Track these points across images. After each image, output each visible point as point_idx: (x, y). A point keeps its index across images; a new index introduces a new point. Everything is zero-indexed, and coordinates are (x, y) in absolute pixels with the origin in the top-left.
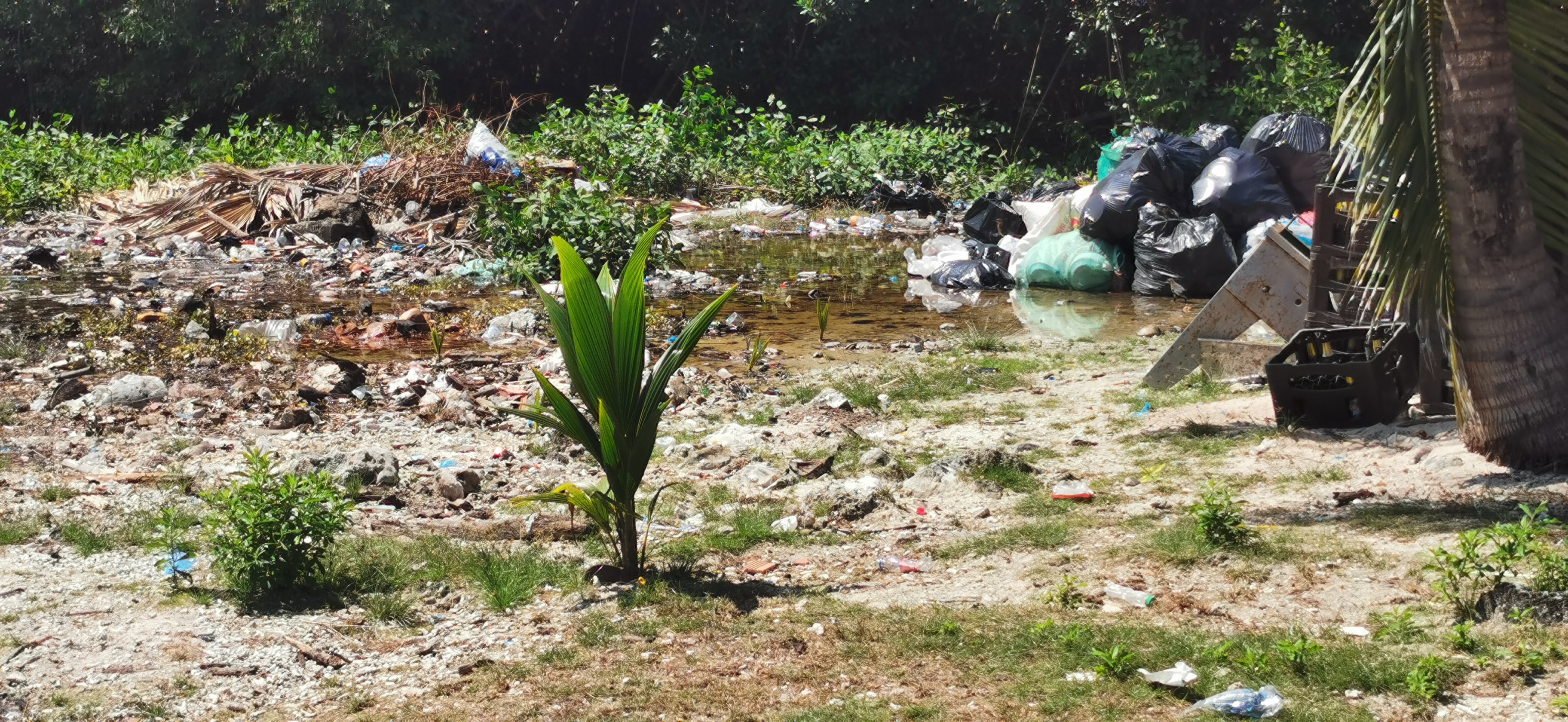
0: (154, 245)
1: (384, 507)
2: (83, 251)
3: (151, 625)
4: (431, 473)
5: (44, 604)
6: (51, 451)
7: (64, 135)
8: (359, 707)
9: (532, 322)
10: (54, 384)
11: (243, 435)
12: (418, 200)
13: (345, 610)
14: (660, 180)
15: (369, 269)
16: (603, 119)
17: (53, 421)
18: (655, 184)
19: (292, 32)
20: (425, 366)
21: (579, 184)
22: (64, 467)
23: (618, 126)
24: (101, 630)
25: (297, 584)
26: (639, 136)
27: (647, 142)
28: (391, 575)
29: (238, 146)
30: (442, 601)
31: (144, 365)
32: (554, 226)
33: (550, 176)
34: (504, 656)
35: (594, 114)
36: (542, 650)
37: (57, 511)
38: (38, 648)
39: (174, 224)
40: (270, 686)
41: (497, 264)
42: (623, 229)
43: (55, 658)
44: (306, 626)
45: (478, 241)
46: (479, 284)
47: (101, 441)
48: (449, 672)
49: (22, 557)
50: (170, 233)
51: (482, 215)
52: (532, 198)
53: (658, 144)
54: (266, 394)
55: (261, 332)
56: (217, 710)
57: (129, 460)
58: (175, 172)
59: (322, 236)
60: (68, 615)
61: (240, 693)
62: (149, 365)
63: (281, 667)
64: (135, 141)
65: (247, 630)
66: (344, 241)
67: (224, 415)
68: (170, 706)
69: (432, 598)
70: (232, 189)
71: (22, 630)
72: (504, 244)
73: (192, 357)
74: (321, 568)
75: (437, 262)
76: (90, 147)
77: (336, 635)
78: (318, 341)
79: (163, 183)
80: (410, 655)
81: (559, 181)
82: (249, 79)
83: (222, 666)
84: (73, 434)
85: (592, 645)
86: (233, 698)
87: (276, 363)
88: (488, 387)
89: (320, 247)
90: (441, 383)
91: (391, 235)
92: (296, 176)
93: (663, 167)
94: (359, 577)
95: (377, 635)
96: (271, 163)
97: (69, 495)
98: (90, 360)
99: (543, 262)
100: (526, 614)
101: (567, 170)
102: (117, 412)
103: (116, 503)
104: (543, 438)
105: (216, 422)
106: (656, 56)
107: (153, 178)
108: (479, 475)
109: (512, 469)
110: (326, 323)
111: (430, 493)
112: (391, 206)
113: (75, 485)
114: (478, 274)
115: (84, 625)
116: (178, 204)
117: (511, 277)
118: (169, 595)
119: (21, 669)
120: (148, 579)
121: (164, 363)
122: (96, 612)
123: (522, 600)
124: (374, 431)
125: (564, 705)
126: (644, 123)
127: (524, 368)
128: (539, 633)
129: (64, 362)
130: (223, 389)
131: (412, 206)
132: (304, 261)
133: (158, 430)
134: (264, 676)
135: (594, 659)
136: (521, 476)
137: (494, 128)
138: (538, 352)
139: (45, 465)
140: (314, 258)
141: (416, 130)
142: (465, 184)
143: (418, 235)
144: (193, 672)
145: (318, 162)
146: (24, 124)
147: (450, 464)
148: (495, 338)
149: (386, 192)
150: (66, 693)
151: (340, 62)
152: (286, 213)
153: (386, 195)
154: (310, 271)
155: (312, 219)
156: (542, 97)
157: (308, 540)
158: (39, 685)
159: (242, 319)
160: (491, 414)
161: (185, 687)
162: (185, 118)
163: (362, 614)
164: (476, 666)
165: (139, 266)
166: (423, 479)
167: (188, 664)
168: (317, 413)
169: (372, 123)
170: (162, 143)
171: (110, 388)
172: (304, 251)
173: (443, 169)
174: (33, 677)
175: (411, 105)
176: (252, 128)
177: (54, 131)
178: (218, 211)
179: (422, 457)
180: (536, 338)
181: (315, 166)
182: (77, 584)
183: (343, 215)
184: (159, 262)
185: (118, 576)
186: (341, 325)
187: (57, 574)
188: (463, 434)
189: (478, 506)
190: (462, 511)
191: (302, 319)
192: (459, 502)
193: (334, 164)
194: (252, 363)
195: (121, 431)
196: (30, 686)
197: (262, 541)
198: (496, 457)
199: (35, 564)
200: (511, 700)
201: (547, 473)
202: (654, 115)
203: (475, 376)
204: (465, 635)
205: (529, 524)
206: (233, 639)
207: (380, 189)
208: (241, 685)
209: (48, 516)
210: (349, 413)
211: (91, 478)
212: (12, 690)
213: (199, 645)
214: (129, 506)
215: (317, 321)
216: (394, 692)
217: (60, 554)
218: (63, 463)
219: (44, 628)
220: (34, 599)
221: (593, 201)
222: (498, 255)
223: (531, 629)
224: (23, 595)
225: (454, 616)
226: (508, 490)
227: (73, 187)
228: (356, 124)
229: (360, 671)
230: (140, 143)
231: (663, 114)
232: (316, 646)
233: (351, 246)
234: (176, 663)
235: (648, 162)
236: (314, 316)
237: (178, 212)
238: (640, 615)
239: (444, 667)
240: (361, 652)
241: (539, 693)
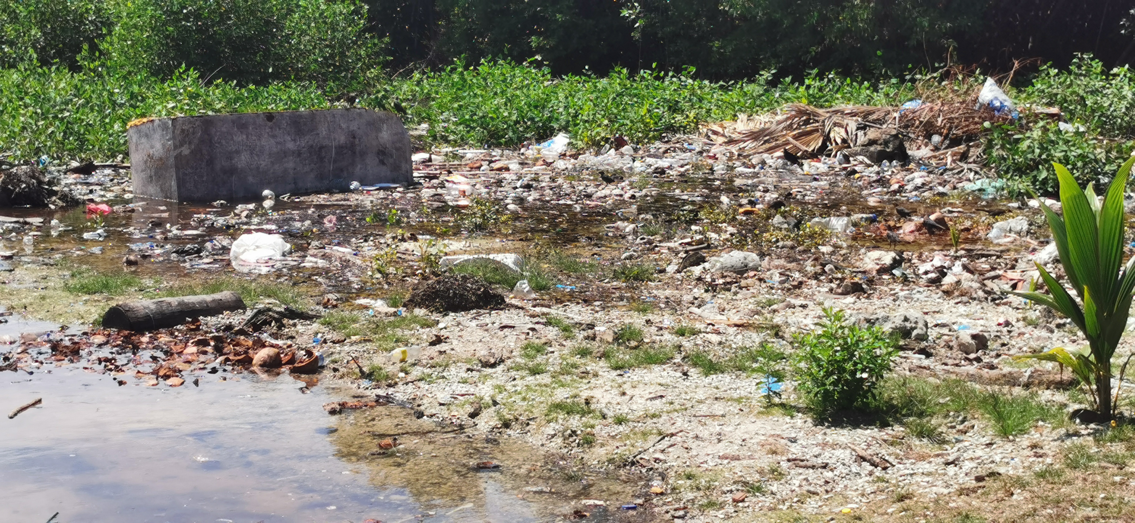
0: (750, 160)
1: (917, 356)
2: (700, 163)
3: (752, 428)
4: (951, 333)
5: (678, 407)
6: (680, 301)
7: (690, 81)
8: (901, 499)
9: (1025, 227)
10: (683, 255)
11: (815, 297)
12: (941, 134)
13: (890, 428)
14: (1124, 124)
15: (904, 183)
16: (1082, 78)
17: (682, 281)
18: (1120, 128)
19: (852, 10)
20: (946, 256)
21: (1062, 126)
22: (690, 313)
23: (1092, 83)
24: (718, 428)
25: (855, 407)
26: (1109, 91)
27: (1115, 95)
28: (924, 405)
29: (811, 92)
30: (961, 427)
31: (744, 245)
32: (1044, 156)
33: (1042, 119)
34: (1008, 471)
35: (1076, 74)
36: (1037, 468)
37: (687, 344)
38: (674, 437)
39: (764, 146)
40: (836, 478)
41: (999, 184)
42: (1096, 161)
43: (686, 446)
44: (862, 437)
45: (985, 165)
46: (986, 197)
47: (715, 296)
48: (967, 479)
49: (662, 374)
50: (762, 152)
51: (990, 145)
52: (1027, 135)
53: (1124, 97)
54: (831, 270)
55: (826, 225)
56: (799, 492)
57: (735, 311)
58: (765, 109)
59: (870, 158)
60: (695, 416)
61: (815, 481)
62: (747, 244)
63: (844, 464)
64: (738, 86)
65: (820, 437)
66: (886, 162)
67: (801, 283)
68: (766, 485)
69: (953, 424)
70: (807, 122)
71: (663, 424)
72: (1005, 169)
73: (777, 241)
74: (874, 396)
75: (954, 180)
76: (707, 90)
77: (883, 446)
78: (867, 234)
79: (757, 117)
80: (938, 464)
81: (1047, 123)
82: (819, 44)
83: (802, 461)
84: (696, 290)
85: (1075, 468)
86: (810, 484)
87: (837, 247)
88: (993, 274)
89: (869, 166)
90: (957, 268)
91: (920, 159)
92: (853, 114)
93: (1127, 115)
94: (900, 405)
95: (913, 448)
96: (833, 104)
97: (695, 333)
98: (707, 239)
99: (1034, 183)
100: (1025, 441)
101: (1052, 116)
102: (726, 277)
103: (726, 340)
104: (1036, 313)
105: (795, 287)
106: (1123, 32)
107: (751, 113)
108: (988, 337)
109: (1012, 334)
110: (872, 221)
111: (951, 348)
112: (921, 138)
113: (699, 326)
114: (984, 190)
115: (705, 424)
116: (767, 132)
117: (1009, 193)
118: (764, 408)
119: (663, 451)
120: (749, 395)
121: (757, 244)
122: (714, 416)
123: (1021, 430)
124: (909, 300)
125: (1055, 510)
126: (1113, 82)
127: (1019, 261)
128: (1035, 456)
129: (688, 240)
130: (799, 264)
131: (936, 139)
132: (857, 176)
133: (755, 291)
134: (832, 470)
135: (1077, 478)
136: (1019, 339)
137: (999, 82)
138: (1030, 249)
139: (676, 311)
140: (864, 174)
141: (940, 83)
142: (976, 123)
143: (940, 159)
144: (782, 463)
145: (868, 104)
146: (663, 73)
147: (965, 328)
148: (997, 238)
149: (917, 127)
150: (694, 470)
151: (886, 33)
152: (844, 141)
153: (918, 130)
154: (861, 183)
155: (863, 146)
156: (1036, 61)
157: (865, 375)
158: (674, 464)
159: (813, 216)
160: (995, 293)
161: (776, 473)
162: (773, 72)
163: (903, 431)
164: (987, 476)
165: (740, 175)
166: (945, 337)
167: (779, 458)
168: (868, 285)
169: (908, 77)
170: (757, 88)
171: (721, 260)
172: (856, 168)
173: (960, 112)
174: (671, 458)
175: (937, 65)
176: (822, 79)
177: (683, 78)
178: (796, 138)
179: (944, 321)
180: (1028, 239)
181: (865, 108)
182: (701, 394)
183: (886, 143)
184: (754, 172)
185: (729, 392)
186: (884, 223)
187: (687, 387)
188: (974, 307)
189: (986, 359)
190: (975, 363)
191: (856, 217)
192: (972, 356)
193: (879, 106)
194: (820, 247)
195: (729, 290)
196: (669, 464)
197: (832, 373)
198: (999, 324)
199: (672, 379)
200: (1015, 503)
201: (1038, 339)
202: (1121, 76)
203: (983, 264)
204: (979, 453)
205: (1027, 374)
206: (810, 442)
207: (913, 125)
208: (815, 476)
209: (680, 346)
210: (891, 286)
211: (709, 322)
212: (656, 466)
213: (786, 445)
214: (735, 343)
215: (867, 219)
216: (927, 490)
217: (689, 373)
218: (689, 310)
219: (679, 424)
220: (672, 403)
221: (1074, 138)
222: (1000, 176)
223: (1028, 452)
224: (664, 400)
225: (970, 439)
226: (1009, 350)
227: (695, 118)
228: (896, 77)
229: (901, 473)
230: (742, 88)
231: (1128, 75)
232: (869, 452)
233: (890, 166)
234: (770, 456)
235: (1115, 111)
236: (864, 216)
237: (767, 138)
238: (1113, 449)
239: (963, 475)
240: (902, 459)
241: (1036, 500)
